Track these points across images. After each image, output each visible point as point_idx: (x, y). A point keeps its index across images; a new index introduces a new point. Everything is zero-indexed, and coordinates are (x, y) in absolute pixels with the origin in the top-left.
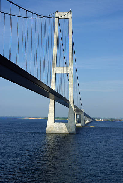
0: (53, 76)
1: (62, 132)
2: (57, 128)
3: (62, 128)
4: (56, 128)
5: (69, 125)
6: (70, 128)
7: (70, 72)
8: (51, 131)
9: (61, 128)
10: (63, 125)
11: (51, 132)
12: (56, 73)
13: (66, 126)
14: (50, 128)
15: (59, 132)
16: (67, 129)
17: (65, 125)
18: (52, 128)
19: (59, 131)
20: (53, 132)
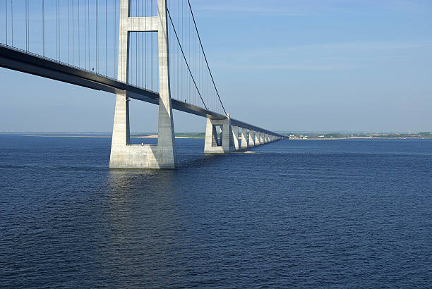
0: (123, 38)
1: (144, 166)
2: (132, 156)
3: (145, 157)
4: (130, 156)
5: (159, 149)
6: (161, 156)
7: (160, 29)
8: (121, 163)
9: (143, 157)
10: (147, 149)
11: (120, 167)
12: (129, 32)
13: (154, 152)
14: (118, 156)
15: (139, 166)
16: (155, 159)
17: (150, 149)
18: (122, 156)
19: (137, 163)
20: (124, 166)
